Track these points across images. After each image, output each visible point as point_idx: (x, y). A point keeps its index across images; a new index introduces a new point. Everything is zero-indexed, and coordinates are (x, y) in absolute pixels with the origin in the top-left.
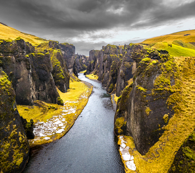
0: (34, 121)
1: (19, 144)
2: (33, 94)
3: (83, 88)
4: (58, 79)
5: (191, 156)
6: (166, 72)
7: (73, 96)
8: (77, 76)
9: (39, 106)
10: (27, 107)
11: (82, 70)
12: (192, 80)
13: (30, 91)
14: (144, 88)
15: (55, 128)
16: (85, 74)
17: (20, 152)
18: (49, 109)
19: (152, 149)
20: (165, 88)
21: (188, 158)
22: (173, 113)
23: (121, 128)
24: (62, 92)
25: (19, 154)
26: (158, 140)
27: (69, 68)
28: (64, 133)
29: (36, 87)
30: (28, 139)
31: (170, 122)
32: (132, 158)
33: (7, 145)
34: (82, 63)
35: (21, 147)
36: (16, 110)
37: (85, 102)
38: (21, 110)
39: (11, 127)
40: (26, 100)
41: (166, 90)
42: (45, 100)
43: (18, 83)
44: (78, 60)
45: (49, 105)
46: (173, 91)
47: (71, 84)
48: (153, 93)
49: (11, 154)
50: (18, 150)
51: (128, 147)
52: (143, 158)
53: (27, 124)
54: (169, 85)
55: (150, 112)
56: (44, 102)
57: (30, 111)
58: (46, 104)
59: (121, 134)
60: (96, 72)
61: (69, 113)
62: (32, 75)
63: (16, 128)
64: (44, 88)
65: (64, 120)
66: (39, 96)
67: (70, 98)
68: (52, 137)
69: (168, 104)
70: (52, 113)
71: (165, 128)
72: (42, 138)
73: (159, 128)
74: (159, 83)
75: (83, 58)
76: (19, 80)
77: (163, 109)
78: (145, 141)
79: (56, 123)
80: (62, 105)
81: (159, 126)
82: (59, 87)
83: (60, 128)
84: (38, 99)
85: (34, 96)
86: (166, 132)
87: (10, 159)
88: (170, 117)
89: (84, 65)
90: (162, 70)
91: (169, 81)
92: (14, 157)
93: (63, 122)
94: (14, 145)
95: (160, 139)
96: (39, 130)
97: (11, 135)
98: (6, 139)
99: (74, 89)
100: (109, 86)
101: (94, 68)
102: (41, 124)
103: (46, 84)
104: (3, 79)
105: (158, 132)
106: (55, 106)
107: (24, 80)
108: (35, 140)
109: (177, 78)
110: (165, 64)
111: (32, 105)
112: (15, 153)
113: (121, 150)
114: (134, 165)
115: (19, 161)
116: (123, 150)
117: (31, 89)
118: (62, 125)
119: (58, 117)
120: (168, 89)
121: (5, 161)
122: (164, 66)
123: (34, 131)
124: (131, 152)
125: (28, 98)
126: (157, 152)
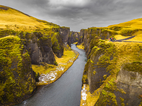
0: (40, 73)
1: (32, 83)
2: (41, 59)
3: (72, 55)
4: (56, 50)
5: (104, 94)
6: (107, 53)
7: (64, 60)
8: (70, 46)
9: (44, 65)
10: (37, 66)
11: (75, 42)
12: (125, 58)
13: (39, 58)
14: (93, 61)
15: (50, 78)
16: (76, 45)
17: (32, 87)
18: (49, 67)
19: (96, 91)
20: (106, 62)
21: (103, 94)
22: (110, 74)
23: (85, 80)
24: (58, 57)
25: (31, 88)
26: (99, 87)
27: (65, 42)
28: (55, 80)
29: (42, 55)
30: (36, 82)
31: (107, 79)
32: (87, 95)
33: (27, 83)
34: (75, 37)
35: (33, 85)
36: (31, 68)
37: (71, 65)
38: (34, 67)
39: (29, 76)
40: (37, 62)
41: (107, 63)
42: (47, 62)
43: (33, 53)
44: (73, 35)
45: (49, 65)
46: (111, 63)
47: (65, 52)
48: (98, 64)
49: (28, 87)
50: (31, 86)
51: (86, 90)
52: (91, 95)
53: (36, 75)
54: (108, 60)
55: (96, 73)
56: (46, 64)
57: (39, 68)
58: (48, 64)
59: (85, 83)
60: (83, 44)
61: (60, 70)
62: (41, 49)
63: (31, 76)
64: (47, 56)
65: (56, 74)
66: (44, 60)
67: (62, 62)
68: (48, 82)
69: (107, 69)
70: (50, 70)
71: (104, 82)
72: (43, 82)
73: (100, 81)
74: (102, 59)
75: (76, 34)
76: (33, 52)
77: (103, 72)
78: (93, 87)
79: (52, 75)
80: (57, 65)
81: (101, 80)
82: (56, 54)
83: (53, 78)
84: (43, 62)
85: (41, 60)
86: (104, 84)
87: (28, 89)
88: (107, 76)
89: (77, 38)
90: (105, 52)
91: (109, 58)
92: (29, 89)
93: (55, 75)
94: (30, 84)
95: (100, 87)
96: (42, 78)
97: (29, 79)
98: (26, 81)
99: (66, 56)
100: (89, 55)
101: (83, 41)
102: (43, 75)
103: (48, 54)
104: (26, 54)
105: (100, 83)
106: (52, 66)
107: (36, 52)
108: (39, 82)
109: (115, 56)
110: (107, 49)
111: (39, 65)
112: (30, 87)
113: (82, 91)
114: (86, 98)
115: (31, 91)
116: (83, 91)
117: (40, 56)
118: (54, 76)
119: (53, 72)
120: (108, 62)
121: (25, 89)
122: (107, 50)
123: (39, 78)
124: (87, 93)
125: (38, 61)
126: (98, 93)
